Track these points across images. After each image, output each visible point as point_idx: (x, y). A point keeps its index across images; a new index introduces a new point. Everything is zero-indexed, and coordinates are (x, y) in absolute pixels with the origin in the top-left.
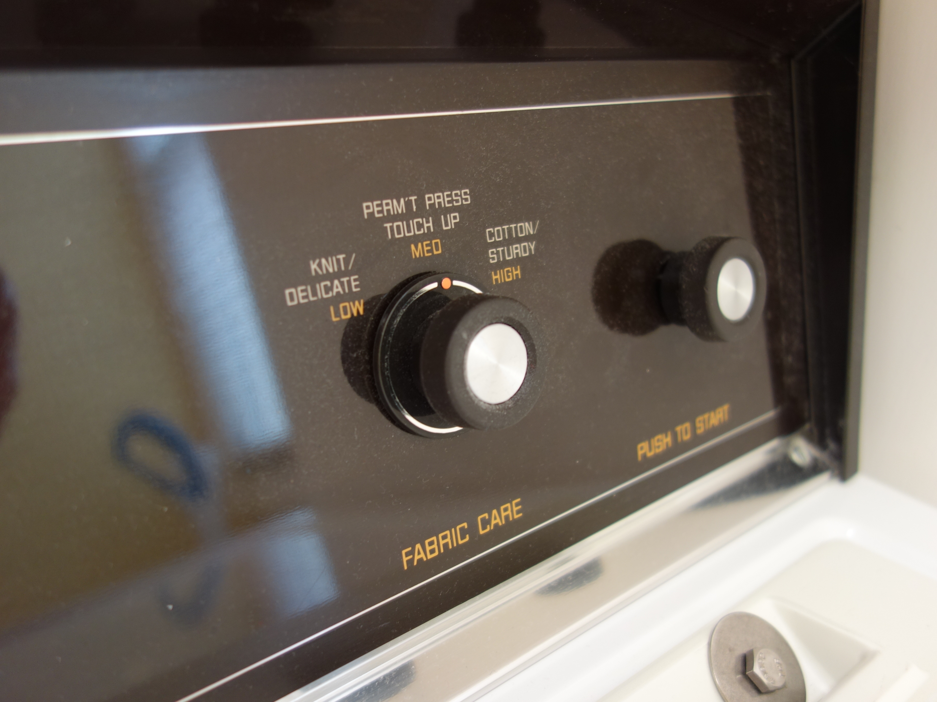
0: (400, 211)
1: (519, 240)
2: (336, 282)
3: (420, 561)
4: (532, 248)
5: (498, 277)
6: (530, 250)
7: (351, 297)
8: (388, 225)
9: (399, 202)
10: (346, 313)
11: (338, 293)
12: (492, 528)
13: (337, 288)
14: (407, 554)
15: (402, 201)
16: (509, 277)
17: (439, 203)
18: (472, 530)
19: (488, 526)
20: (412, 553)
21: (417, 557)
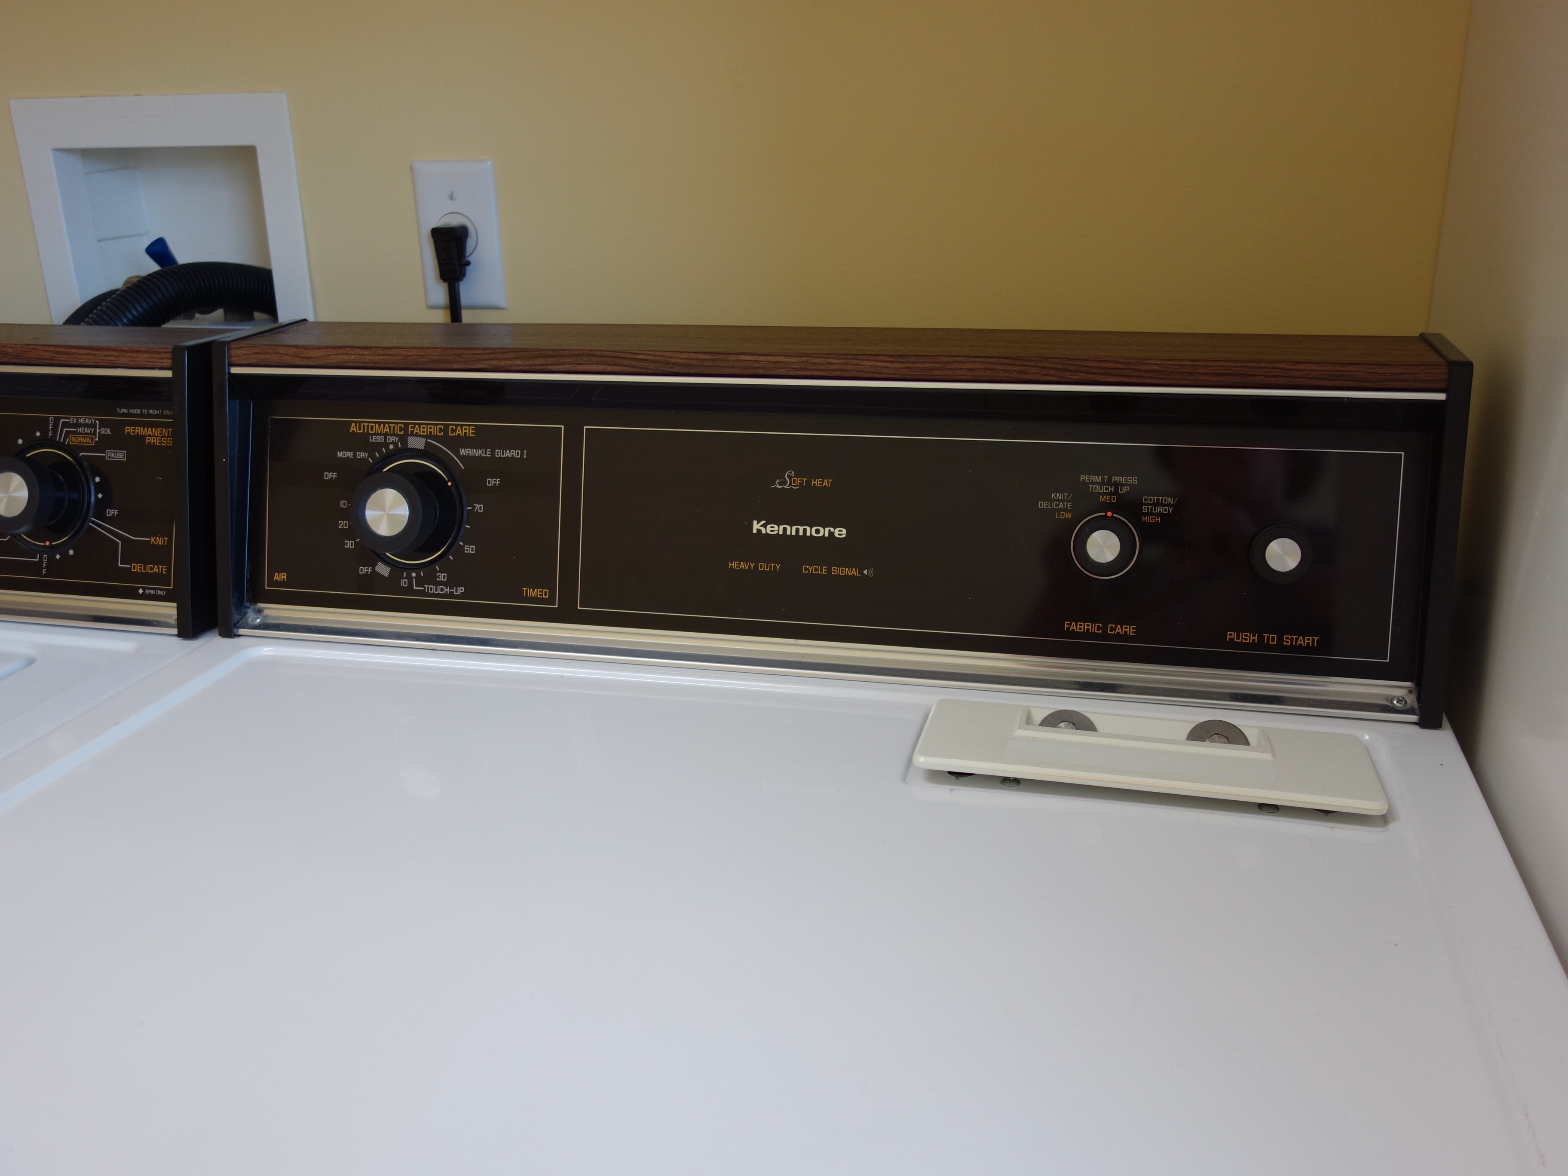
0: (1098, 481)
1: (1163, 505)
2: (1061, 503)
3: (1073, 630)
4: (1171, 510)
5: (1146, 519)
6: (1169, 511)
7: (1067, 510)
8: (1091, 486)
9: (1098, 478)
10: (1063, 516)
11: (1061, 507)
12: (1116, 633)
13: (1061, 505)
14: (1067, 624)
15: (1100, 477)
16: (1152, 520)
17: (1120, 481)
18: (1104, 629)
19: (1114, 631)
20: (1070, 625)
21: (1072, 628)
